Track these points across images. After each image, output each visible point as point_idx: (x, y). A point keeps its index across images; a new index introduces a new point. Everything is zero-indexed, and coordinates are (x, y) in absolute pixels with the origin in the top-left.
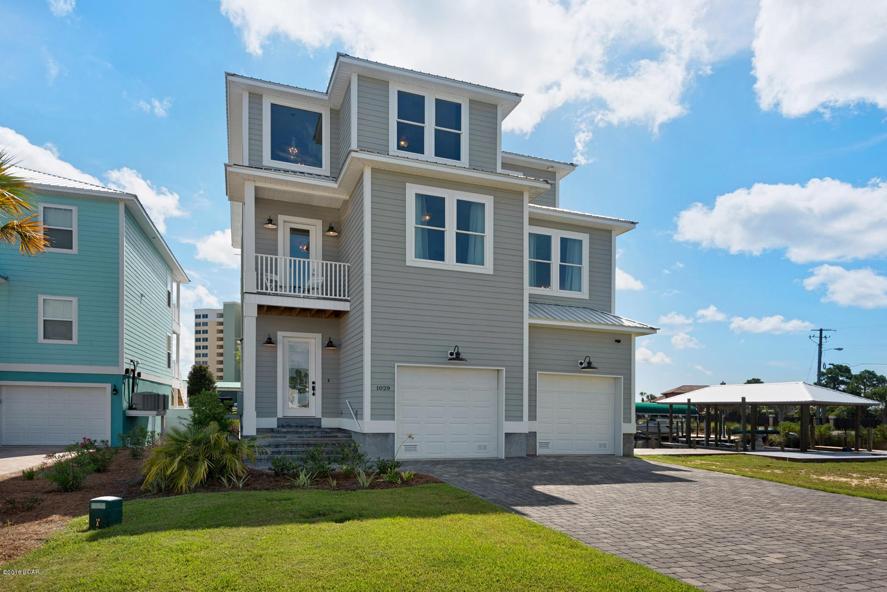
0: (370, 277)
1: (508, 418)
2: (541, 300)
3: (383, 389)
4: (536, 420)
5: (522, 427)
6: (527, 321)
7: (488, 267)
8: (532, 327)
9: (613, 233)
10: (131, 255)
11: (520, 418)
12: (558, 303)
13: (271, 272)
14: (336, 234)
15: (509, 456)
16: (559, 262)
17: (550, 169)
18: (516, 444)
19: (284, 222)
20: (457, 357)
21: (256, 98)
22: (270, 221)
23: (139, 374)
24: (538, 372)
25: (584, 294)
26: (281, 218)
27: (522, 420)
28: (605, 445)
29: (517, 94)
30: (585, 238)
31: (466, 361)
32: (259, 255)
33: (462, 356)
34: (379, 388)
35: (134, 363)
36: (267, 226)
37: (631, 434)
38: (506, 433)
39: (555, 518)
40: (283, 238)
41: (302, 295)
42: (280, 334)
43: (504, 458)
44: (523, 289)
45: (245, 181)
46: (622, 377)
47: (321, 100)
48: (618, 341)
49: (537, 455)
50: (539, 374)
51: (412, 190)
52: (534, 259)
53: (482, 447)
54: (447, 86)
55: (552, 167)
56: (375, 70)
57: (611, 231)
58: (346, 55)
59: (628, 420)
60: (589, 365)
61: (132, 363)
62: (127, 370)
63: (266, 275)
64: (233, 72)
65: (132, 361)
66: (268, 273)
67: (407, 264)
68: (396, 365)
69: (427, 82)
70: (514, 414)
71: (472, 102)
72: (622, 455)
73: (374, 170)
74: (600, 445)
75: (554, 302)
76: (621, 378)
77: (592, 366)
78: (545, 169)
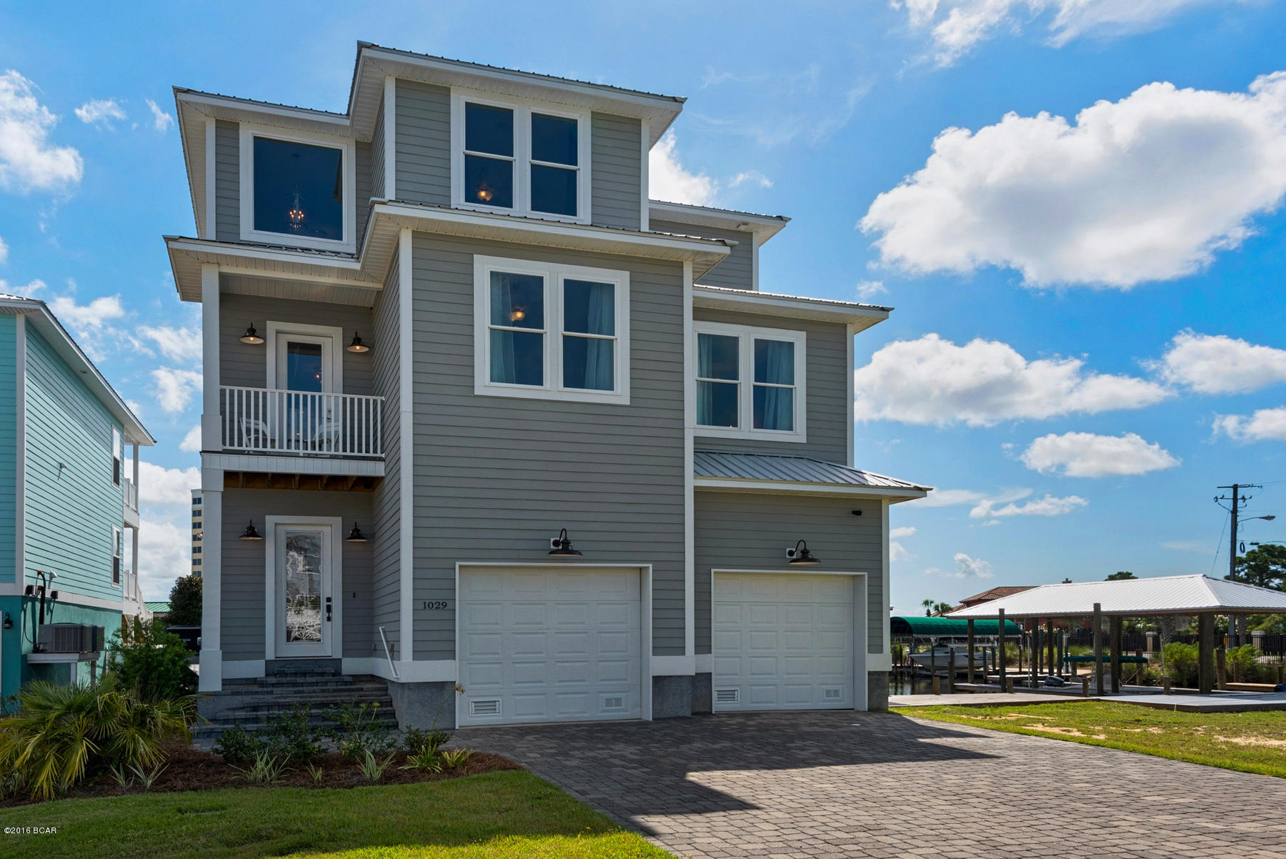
0: (410, 416)
1: (657, 650)
2: (721, 448)
3: (435, 606)
4: (711, 653)
5: (685, 664)
6: (691, 482)
7: (620, 393)
8: (698, 492)
9: (850, 329)
10: (39, 400)
11: (681, 650)
12: (751, 451)
13: (257, 418)
14: (366, 349)
15: (661, 716)
16: (753, 382)
17: (742, 228)
18: (674, 694)
19: (278, 332)
20: (564, 547)
21: (227, 128)
22: (252, 332)
23: (54, 594)
24: (713, 570)
25: (799, 434)
26: (272, 326)
27: (683, 654)
28: (836, 693)
29: (674, 98)
30: (798, 339)
31: (581, 554)
32: (228, 388)
33: (573, 546)
34: (428, 606)
35: (43, 576)
36: (245, 340)
37: (883, 673)
38: (653, 677)
39: (701, 835)
40: (275, 361)
41: (301, 452)
42: (270, 520)
43: (651, 720)
44: (683, 429)
45: (203, 265)
46: (866, 573)
47: (337, 126)
48: (858, 513)
49: (713, 712)
50: (715, 573)
51: (484, 267)
52: (708, 377)
53: (613, 701)
54: (551, 91)
55: (746, 224)
56: (424, 69)
57: (846, 325)
58: (373, 45)
59: (876, 648)
60: (805, 556)
61: (40, 577)
62: (29, 589)
63: (248, 423)
64: (186, 87)
65: (39, 573)
66: (250, 418)
67: (476, 393)
68: (458, 564)
69: (516, 85)
70: (668, 643)
71: (595, 115)
72: (866, 708)
73: (416, 235)
74: (828, 693)
75: (744, 450)
76: (864, 575)
77: (810, 557)
78: (733, 227)
